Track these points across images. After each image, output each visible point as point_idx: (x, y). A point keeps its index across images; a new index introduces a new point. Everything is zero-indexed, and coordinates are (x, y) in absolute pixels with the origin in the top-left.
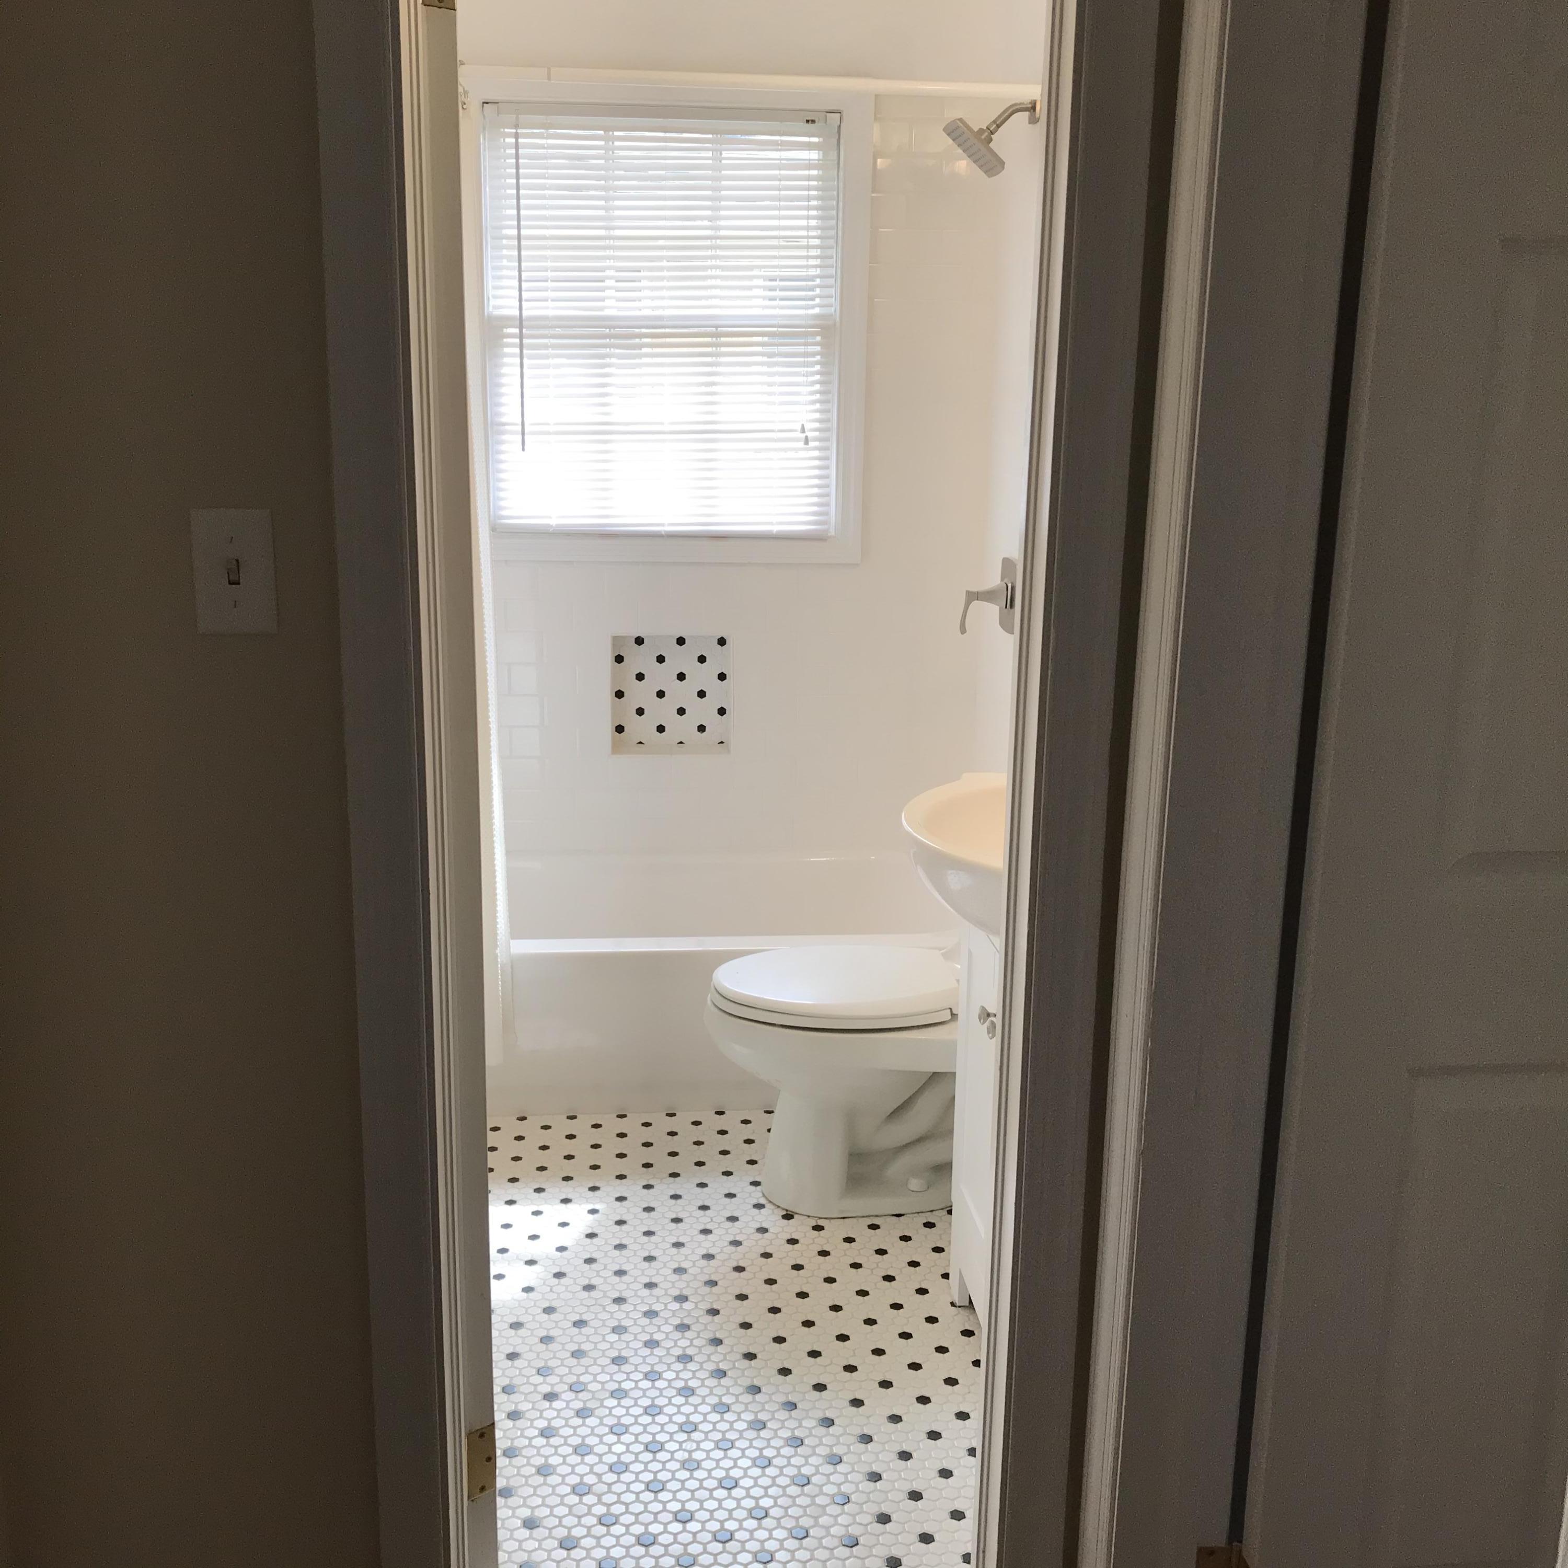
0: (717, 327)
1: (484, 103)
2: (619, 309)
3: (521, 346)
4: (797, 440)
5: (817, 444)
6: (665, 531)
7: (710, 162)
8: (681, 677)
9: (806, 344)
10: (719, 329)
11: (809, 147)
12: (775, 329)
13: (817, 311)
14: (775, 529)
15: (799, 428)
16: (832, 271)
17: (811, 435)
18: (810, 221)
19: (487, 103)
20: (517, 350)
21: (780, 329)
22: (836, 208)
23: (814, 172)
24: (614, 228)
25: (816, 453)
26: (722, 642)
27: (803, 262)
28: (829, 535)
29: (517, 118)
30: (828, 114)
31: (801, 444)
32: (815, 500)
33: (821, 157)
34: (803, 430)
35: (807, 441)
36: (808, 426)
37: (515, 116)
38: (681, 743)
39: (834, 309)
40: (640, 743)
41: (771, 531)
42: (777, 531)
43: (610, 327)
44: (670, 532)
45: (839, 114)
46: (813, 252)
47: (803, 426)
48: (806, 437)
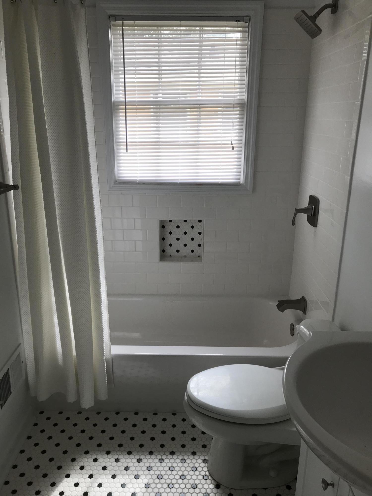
0: (200, 104)
1: (110, 16)
2: (163, 98)
3: (126, 113)
4: (229, 148)
5: (237, 149)
6: (179, 182)
7: (198, 39)
8: (185, 233)
9: (234, 111)
10: (200, 105)
11: (237, 32)
12: (222, 105)
13: (238, 98)
14: (220, 181)
15: (230, 142)
16: (244, 82)
17: (234, 145)
18: (236, 62)
19: (111, 16)
20: (124, 114)
21: (224, 105)
22: (247, 57)
23: (238, 42)
24: (161, 66)
25: (236, 153)
26: (200, 221)
27: (233, 78)
28: (241, 183)
29: (123, 22)
30: (244, 18)
31: (231, 149)
32: (236, 170)
33: (241, 36)
34: (232, 144)
35: (233, 148)
36: (234, 142)
37: (122, 21)
38: (185, 256)
39: (245, 97)
40: (171, 256)
41: (219, 182)
42: (221, 182)
43: (159, 105)
44: (181, 182)
45: (249, 17)
46: (237, 75)
47: (232, 142)
48: (233, 146)
